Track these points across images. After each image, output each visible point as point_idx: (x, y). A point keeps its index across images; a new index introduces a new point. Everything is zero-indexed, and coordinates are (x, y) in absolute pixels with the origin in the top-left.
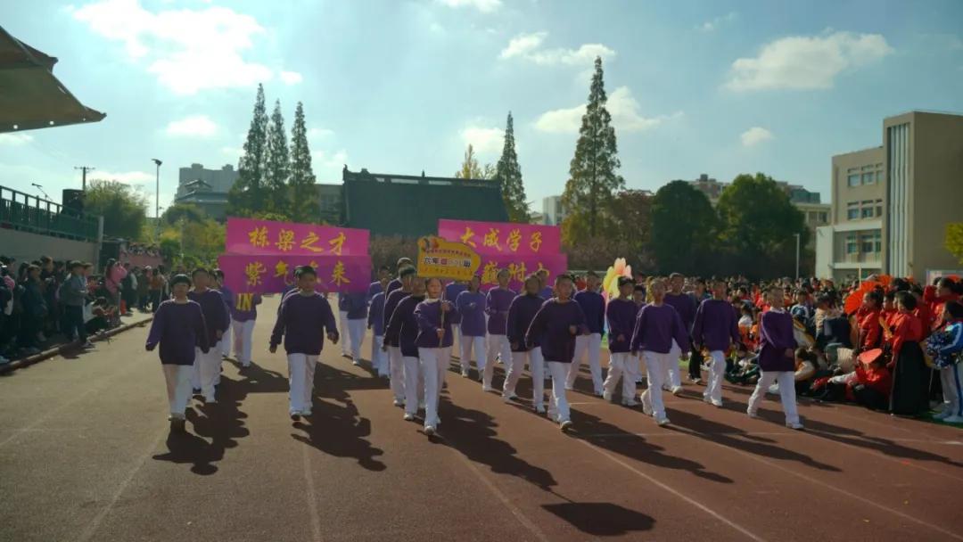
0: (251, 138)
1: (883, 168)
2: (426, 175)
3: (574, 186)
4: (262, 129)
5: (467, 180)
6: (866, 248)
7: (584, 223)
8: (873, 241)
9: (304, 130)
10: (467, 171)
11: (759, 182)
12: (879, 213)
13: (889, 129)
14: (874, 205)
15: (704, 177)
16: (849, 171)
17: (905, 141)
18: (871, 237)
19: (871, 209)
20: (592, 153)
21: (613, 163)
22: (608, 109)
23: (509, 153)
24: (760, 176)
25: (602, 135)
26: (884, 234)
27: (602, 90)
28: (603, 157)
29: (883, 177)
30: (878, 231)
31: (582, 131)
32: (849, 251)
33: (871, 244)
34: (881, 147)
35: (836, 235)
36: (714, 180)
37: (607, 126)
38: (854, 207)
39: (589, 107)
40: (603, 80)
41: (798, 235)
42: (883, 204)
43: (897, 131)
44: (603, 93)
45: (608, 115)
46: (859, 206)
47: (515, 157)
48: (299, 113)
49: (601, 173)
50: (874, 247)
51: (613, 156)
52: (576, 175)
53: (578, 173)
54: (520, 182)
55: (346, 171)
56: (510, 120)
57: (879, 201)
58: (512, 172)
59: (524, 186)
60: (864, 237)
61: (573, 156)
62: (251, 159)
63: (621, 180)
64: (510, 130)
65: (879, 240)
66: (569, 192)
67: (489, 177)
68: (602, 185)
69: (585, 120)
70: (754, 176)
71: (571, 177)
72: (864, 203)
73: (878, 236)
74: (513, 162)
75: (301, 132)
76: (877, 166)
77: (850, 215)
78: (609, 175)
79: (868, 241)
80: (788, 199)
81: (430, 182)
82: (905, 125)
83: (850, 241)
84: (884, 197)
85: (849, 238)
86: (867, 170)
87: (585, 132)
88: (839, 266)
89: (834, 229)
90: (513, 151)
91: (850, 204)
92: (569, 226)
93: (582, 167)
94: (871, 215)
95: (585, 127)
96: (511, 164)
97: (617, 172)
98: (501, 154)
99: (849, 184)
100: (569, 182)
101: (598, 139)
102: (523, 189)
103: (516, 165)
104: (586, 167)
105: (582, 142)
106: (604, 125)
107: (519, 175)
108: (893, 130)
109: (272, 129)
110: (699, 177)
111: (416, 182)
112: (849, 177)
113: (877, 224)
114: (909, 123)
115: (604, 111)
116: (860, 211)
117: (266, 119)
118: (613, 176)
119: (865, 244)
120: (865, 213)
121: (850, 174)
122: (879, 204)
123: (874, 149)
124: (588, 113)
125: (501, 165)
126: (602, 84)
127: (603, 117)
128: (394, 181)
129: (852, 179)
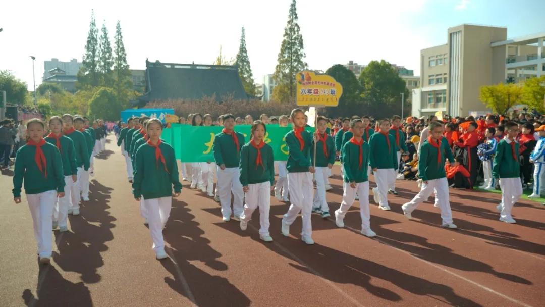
0: (89, 42)
1: (447, 56)
2: (195, 63)
3: (280, 68)
4: (95, 37)
5: (219, 66)
6: (438, 100)
7: (286, 90)
8: (442, 96)
9: (121, 37)
10: (219, 60)
11: (382, 65)
12: (445, 81)
13: (451, 35)
14: (442, 77)
15: (351, 62)
16: (429, 58)
17: (459, 41)
18: (441, 94)
19: (441, 78)
20: (290, 49)
21: (302, 55)
22: (298, 24)
23: (243, 49)
24: (383, 61)
25: (295, 39)
26: (447, 92)
27: (295, 12)
28: (296, 52)
29: (447, 61)
30: (445, 90)
31: (284, 36)
32: (430, 102)
33: (441, 98)
34: (446, 44)
35: (423, 93)
36: (356, 64)
37: (298, 33)
38: (431, 78)
39: (289, 22)
40: (296, 7)
41: (403, 94)
42: (447, 76)
43: (455, 36)
44: (296, 15)
45: (298, 27)
46: (435, 77)
47: (246, 52)
48: (118, 27)
49: (295, 60)
50: (442, 100)
51: (301, 51)
52: (282, 62)
53: (282, 61)
54: (249, 67)
55: (147, 62)
56: (243, 30)
57: (445, 74)
58: (245, 61)
59: (251, 68)
60: (437, 94)
61: (280, 52)
62: (90, 55)
63: (306, 64)
64: (243, 37)
65: (445, 96)
66: (278, 72)
67: (231, 64)
68: (295, 67)
69: (286, 30)
70: (380, 61)
71: (278, 63)
72: (437, 75)
73: (445, 94)
74: (245, 55)
75: (119, 38)
76: (444, 55)
77: (430, 82)
78: (300, 62)
79: (439, 96)
80: (397, 74)
81: (198, 67)
82: (459, 32)
83: (430, 97)
84: (447, 72)
85: (429, 95)
86: (439, 57)
87: (286, 37)
88: (424, 110)
89: (421, 90)
90: (245, 48)
91: (430, 76)
92: (278, 92)
93: (284, 57)
94: (441, 82)
95: (286, 34)
96: (244, 56)
97: (303, 60)
98: (239, 50)
99: (429, 65)
100: (277, 66)
101: (293, 41)
102: (251, 70)
103: (247, 57)
104: (286, 57)
105: (284, 42)
106: (296, 33)
107: (248, 63)
108: (453, 35)
109: (102, 36)
110: (348, 62)
111: (189, 67)
112: (430, 61)
113: (444, 87)
114: (461, 31)
115: (296, 25)
116: (435, 80)
117: (97, 31)
118: (302, 62)
119: (437, 98)
120: (438, 81)
121: (430, 60)
122: (446, 76)
123: (444, 45)
124: (288, 26)
125: (238, 56)
126: (295, 9)
127: (296, 29)
128: (176, 67)
129: (431, 62)
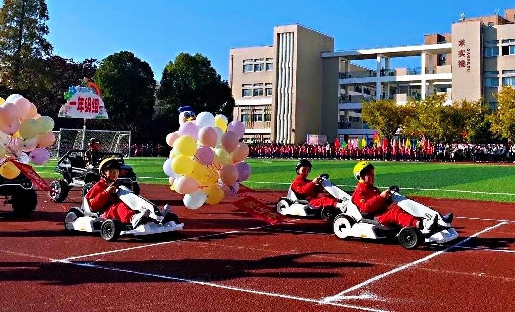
1: (272, 61)
6: (255, 118)
8: (263, 112)
12: (269, 94)
13: (278, 35)
14: (264, 87)
16: (244, 61)
17: (290, 44)
18: (261, 110)
19: (261, 90)
26: (273, 107)
30: (268, 105)
32: (243, 120)
33: (260, 115)
38: (245, 87)
42: (273, 87)
43: (285, 37)
46: (252, 88)
50: (263, 117)
57: (269, 84)
60: (253, 110)
72: (255, 85)
73: (267, 109)
77: (244, 94)
79: (258, 112)
83: (243, 112)
84: (273, 81)
86: (259, 62)
91: (244, 85)
94: (261, 94)
99: (244, 71)
108: (281, 35)
112: (244, 65)
113: (269, 100)
114: (295, 32)
116: (252, 91)
119: (254, 116)
120: (256, 93)
121: (244, 64)
122: (268, 87)
129: (246, 67)
